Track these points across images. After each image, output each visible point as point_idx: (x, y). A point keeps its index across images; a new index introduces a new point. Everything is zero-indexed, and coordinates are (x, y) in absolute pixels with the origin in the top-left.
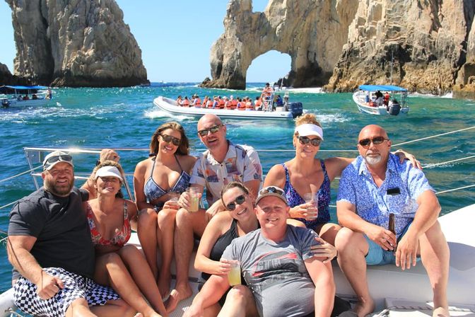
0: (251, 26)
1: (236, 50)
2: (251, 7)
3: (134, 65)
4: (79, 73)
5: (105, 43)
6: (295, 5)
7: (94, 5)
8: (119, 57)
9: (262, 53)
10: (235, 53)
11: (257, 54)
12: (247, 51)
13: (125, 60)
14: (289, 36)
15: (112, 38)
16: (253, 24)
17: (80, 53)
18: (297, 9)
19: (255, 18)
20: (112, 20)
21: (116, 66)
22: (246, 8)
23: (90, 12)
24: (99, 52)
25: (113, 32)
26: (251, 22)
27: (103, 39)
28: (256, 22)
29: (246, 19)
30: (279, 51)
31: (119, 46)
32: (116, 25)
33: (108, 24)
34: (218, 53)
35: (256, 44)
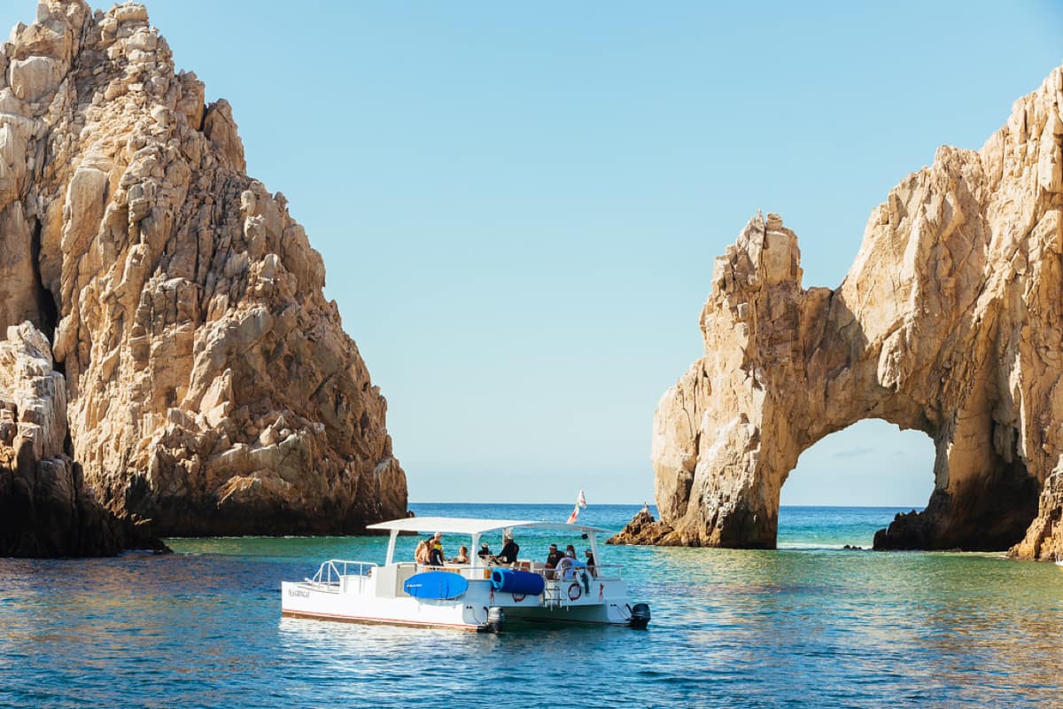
0: (796, 338)
1: (745, 419)
2: (794, 270)
3: (365, 458)
4: (176, 489)
5: (266, 381)
6: (944, 269)
7: (226, 241)
8: (312, 430)
9: (832, 428)
10: (742, 431)
11: (816, 429)
12: (782, 421)
13: (332, 441)
14: (927, 371)
15: (289, 360)
16: (803, 328)
17: (177, 417)
18: (951, 284)
19: (808, 308)
20: (290, 297)
21: (303, 461)
22: (779, 274)
23: (210, 267)
24: (245, 412)
25: (292, 337)
26: (795, 324)
27: (258, 364)
28: (813, 319)
29: (779, 310)
30: (890, 420)
31: (313, 388)
32: (304, 313)
33: (276, 308)
34: (679, 427)
35: (813, 399)
